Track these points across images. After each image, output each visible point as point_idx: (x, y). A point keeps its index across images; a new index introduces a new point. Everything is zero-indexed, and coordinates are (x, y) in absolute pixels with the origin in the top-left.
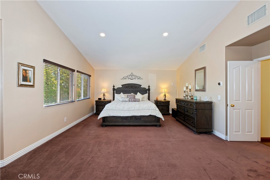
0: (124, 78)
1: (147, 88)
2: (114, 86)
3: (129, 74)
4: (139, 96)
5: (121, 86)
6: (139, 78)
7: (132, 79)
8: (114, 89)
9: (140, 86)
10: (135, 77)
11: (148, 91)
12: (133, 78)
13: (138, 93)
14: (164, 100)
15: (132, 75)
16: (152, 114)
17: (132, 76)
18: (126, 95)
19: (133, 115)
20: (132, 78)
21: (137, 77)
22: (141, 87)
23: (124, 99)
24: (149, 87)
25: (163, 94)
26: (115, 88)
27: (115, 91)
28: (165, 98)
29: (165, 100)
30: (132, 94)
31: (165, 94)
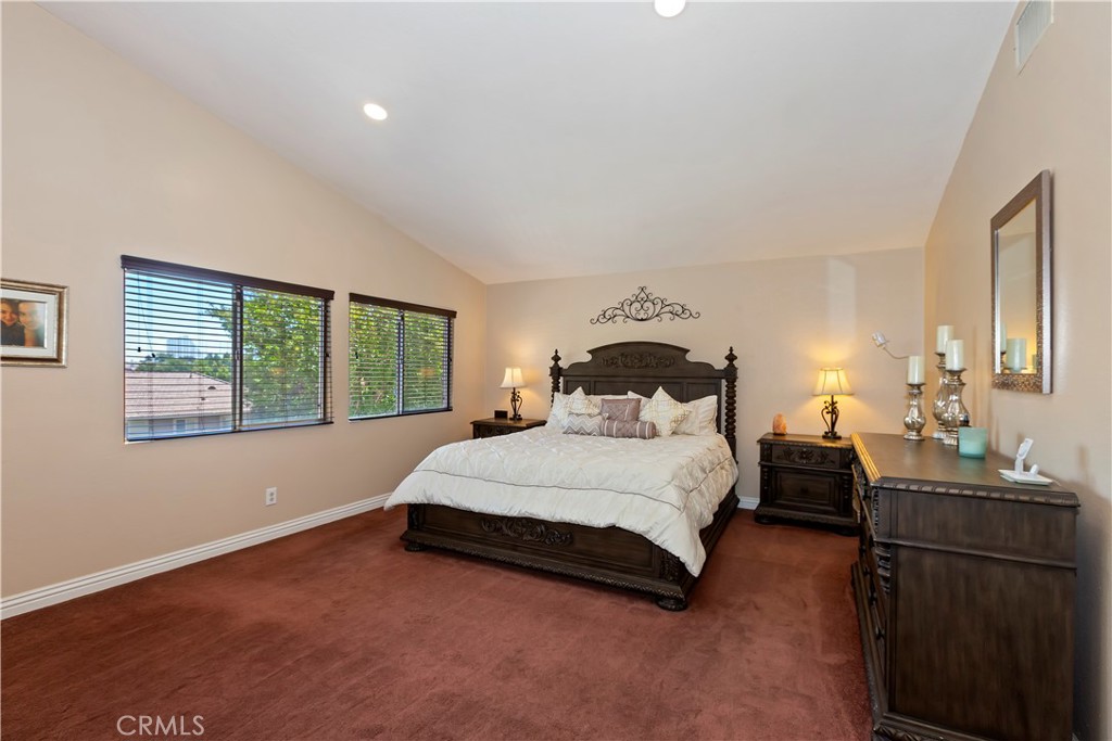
0: (606, 317)
1: (720, 364)
2: (556, 358)
3: (630, 291)
4: (660, 407)
5: (589, 357)
6: (682, 312)
7: (642, 320)
8: (556, 372)
9: (679, 353)
10: (658, 307)
11: (724, 382)
12: (650, 312)
13: (660, 393)
14: (825, 437)
15: (643, 297)
16: (624, 524)
17: (643, 303)
18: (597, 399)
19: (527, 515)
20: (642, 315)
21: (667, 309)
22: (690, 357)
23: (577, 423)
24: (731, 358)
25: (819, 404)
26: (563, 364)
27: (561, 380)
28: (833, 424)
29: (832, 435)
30: (631, 395)
31: (833, 403)
